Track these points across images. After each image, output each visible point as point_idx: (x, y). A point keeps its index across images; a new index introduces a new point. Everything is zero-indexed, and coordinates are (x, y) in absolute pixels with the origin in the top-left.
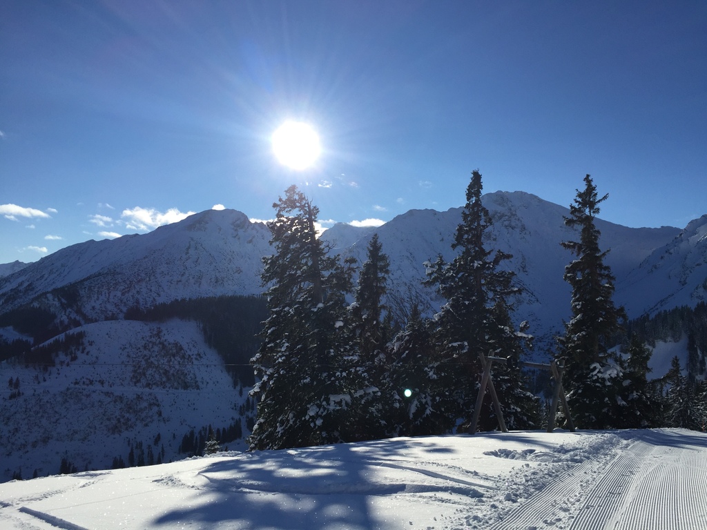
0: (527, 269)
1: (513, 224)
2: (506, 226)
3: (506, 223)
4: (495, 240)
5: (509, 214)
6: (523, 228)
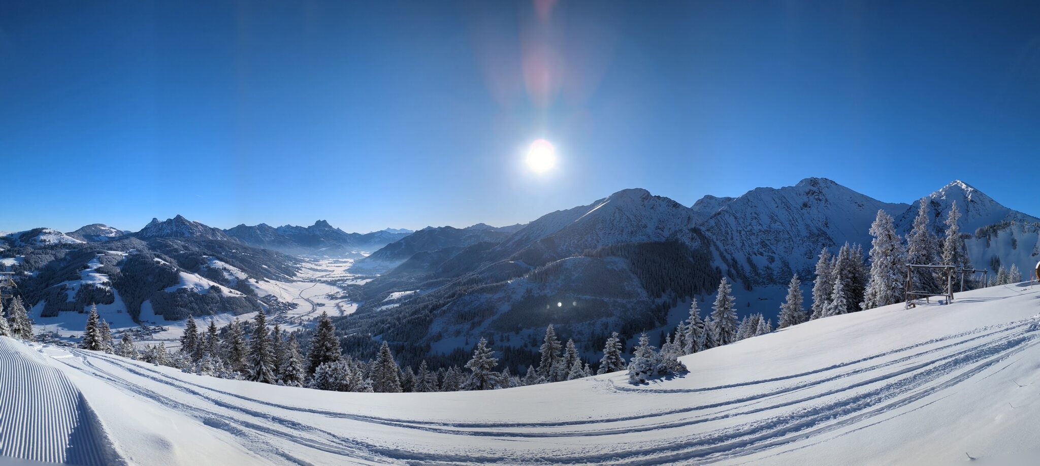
0: (828, 225)
1: (821, 198)
2: (816, 199)
3: (817, 197)
4: (810, 207)
5: (818, 192)
6: (827, 201)
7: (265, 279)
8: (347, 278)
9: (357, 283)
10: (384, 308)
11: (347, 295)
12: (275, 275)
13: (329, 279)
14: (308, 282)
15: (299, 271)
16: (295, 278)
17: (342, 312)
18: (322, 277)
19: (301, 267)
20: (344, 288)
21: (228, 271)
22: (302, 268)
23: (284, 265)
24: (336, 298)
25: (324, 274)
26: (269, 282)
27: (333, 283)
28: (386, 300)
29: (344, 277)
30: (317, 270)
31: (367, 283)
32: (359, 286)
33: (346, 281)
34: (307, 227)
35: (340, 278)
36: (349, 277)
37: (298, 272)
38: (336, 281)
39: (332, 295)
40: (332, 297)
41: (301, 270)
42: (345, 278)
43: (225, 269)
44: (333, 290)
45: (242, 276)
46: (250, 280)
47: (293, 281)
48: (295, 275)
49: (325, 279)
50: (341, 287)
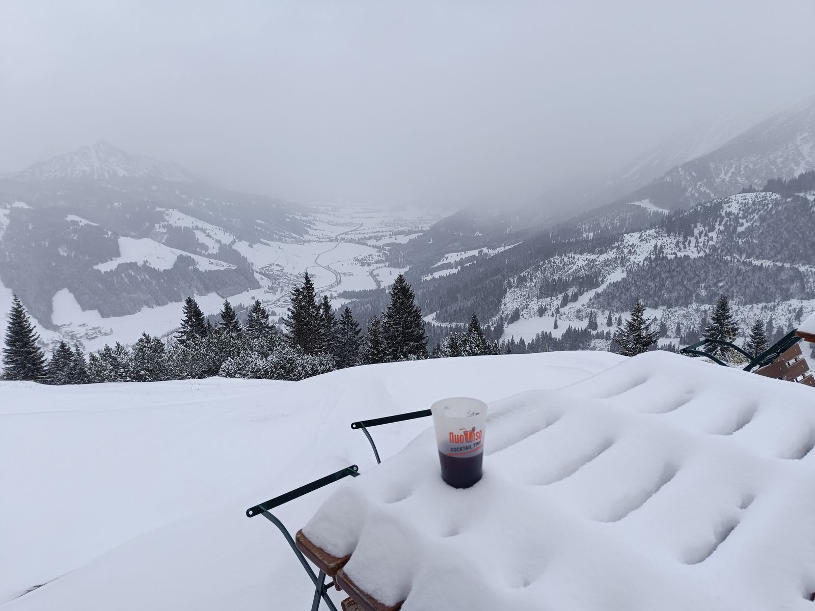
7: (263, 240)
8: (382, 234)
9: (397, 242)
10: (437, 275)
11: (384, 258)
12: (277, 234)
13: (357, 238)
14: (327, 241)
15: (313, 226)
16: (306, 237)
17: (378, 283)
18: (346, 233)
19: (314, 220)
20: (378, 249)
21: (202, 231)
22: (315, 222)
23: (290, 218)
24: (369, 264)
25: (349, 229)
26: (269, 245)
27: (362, 242)
28: (439, 264)
29: (378, 232)
30: (336, 225)
31: (410, 240)
32: (399, 245)
33: (380, 239)
35: (373, 235)
36: (385, 233)
37: (310, 227)
38: (367, 239)
39: (362, 259)
40: (363, 262)
41: (314, 224)
42: (380, 235)
44: (363, 252)
45: (225, 237)
46: (238, 244)
47: (304, 242)
48: (307, 233)
49: (350, 237)
50: (374, 247)
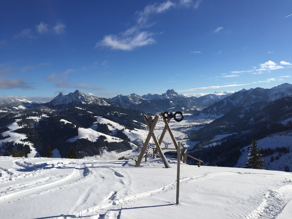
7: (135, 129)
8: (188, 126)
9: (194, 130)
10: (211, 145)
11: (187, 137)
13: (176, 128)
20: (185, 133)
21: (111, 125)
24: (181, 140)
26: (137, 131)
28: (213, 140)
29: (186, 125)
34: (161, 95)
35: (183, 126)
38: (180, 128)
43: (109, 124)
45: (120, 127)
46: (125, 130)
49: (173, 127)
50: (183, 132)
